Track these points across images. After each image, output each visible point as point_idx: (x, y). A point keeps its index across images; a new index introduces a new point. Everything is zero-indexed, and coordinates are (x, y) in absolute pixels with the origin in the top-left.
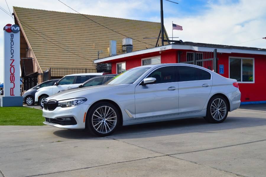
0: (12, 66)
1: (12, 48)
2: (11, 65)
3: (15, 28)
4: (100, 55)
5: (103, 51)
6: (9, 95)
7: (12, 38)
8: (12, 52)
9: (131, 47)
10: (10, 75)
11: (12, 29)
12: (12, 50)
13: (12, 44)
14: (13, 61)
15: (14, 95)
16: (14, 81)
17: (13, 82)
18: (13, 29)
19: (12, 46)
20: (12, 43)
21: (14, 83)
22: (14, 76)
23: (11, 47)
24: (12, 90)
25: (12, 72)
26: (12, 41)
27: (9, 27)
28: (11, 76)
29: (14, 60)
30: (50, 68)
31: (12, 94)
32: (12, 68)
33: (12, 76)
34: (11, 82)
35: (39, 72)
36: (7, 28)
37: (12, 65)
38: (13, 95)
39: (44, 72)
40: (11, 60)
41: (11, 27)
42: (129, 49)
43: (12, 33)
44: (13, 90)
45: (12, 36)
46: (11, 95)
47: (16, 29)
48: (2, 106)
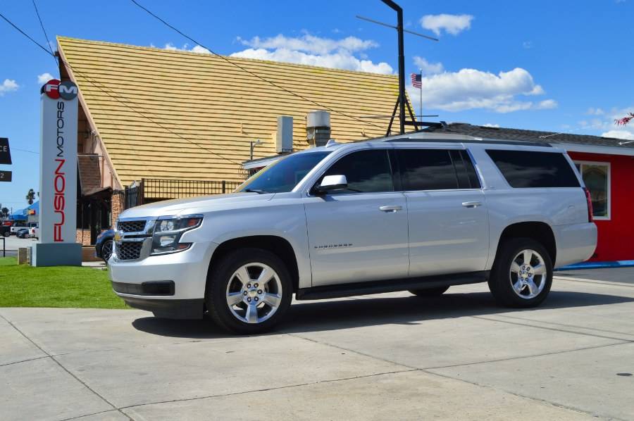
0: (59, 174)
1: (60, 135)
2: (56, 173)
3: (68, 89)
4: (255, 149)
5: (261, 141)
6: (52, 241)
7: (61, 112)
8: (60, 143)
9: (327, 132)
10: (54, 196)
11: (61, 91)
12: (60, 140)
13: (60, 125)
14: (60, 162)
15: (62, 241)
16: (63, 209)
17: (60, 210)
18: (64, 90)
19: (60, 130)
20: (60, 122)
21: (62, 213)
22: (64, 196)
23: (58, 132)
24: (58, 227)
25: (60, 188)
26: (60, 118)
27: (55, 87)
28: (56, 197)
29: (63, 161)
30: (143, 180)
31: (57, 238)
32: (60, 180)
33: (58, 196)
34: (56, 212)
35: (114, 188)
36: (49, 88)
37: (59, 172)
38: (60, 240)
39: (126, 187)
40: (56, 160)
41: (58, 87)
42: (321, 136)
43: (60, 100)
44: (60, 228)
45: (61, 106)
46: (55, 240)
47: (69, 91)
48: (34, 264)
